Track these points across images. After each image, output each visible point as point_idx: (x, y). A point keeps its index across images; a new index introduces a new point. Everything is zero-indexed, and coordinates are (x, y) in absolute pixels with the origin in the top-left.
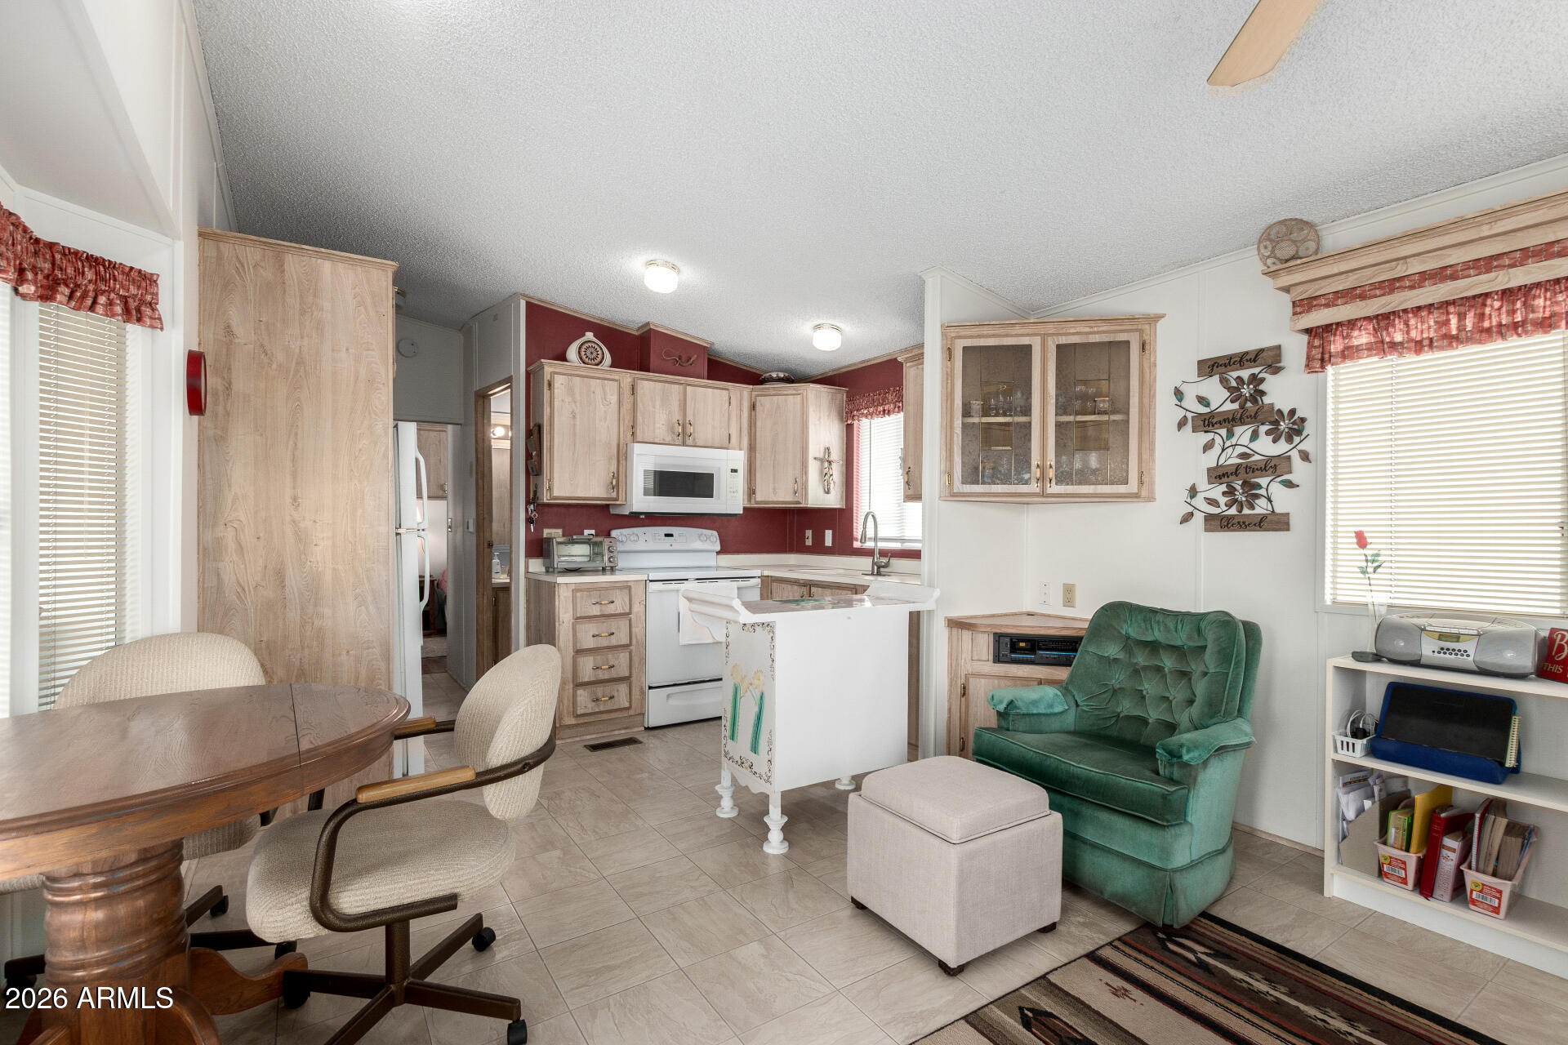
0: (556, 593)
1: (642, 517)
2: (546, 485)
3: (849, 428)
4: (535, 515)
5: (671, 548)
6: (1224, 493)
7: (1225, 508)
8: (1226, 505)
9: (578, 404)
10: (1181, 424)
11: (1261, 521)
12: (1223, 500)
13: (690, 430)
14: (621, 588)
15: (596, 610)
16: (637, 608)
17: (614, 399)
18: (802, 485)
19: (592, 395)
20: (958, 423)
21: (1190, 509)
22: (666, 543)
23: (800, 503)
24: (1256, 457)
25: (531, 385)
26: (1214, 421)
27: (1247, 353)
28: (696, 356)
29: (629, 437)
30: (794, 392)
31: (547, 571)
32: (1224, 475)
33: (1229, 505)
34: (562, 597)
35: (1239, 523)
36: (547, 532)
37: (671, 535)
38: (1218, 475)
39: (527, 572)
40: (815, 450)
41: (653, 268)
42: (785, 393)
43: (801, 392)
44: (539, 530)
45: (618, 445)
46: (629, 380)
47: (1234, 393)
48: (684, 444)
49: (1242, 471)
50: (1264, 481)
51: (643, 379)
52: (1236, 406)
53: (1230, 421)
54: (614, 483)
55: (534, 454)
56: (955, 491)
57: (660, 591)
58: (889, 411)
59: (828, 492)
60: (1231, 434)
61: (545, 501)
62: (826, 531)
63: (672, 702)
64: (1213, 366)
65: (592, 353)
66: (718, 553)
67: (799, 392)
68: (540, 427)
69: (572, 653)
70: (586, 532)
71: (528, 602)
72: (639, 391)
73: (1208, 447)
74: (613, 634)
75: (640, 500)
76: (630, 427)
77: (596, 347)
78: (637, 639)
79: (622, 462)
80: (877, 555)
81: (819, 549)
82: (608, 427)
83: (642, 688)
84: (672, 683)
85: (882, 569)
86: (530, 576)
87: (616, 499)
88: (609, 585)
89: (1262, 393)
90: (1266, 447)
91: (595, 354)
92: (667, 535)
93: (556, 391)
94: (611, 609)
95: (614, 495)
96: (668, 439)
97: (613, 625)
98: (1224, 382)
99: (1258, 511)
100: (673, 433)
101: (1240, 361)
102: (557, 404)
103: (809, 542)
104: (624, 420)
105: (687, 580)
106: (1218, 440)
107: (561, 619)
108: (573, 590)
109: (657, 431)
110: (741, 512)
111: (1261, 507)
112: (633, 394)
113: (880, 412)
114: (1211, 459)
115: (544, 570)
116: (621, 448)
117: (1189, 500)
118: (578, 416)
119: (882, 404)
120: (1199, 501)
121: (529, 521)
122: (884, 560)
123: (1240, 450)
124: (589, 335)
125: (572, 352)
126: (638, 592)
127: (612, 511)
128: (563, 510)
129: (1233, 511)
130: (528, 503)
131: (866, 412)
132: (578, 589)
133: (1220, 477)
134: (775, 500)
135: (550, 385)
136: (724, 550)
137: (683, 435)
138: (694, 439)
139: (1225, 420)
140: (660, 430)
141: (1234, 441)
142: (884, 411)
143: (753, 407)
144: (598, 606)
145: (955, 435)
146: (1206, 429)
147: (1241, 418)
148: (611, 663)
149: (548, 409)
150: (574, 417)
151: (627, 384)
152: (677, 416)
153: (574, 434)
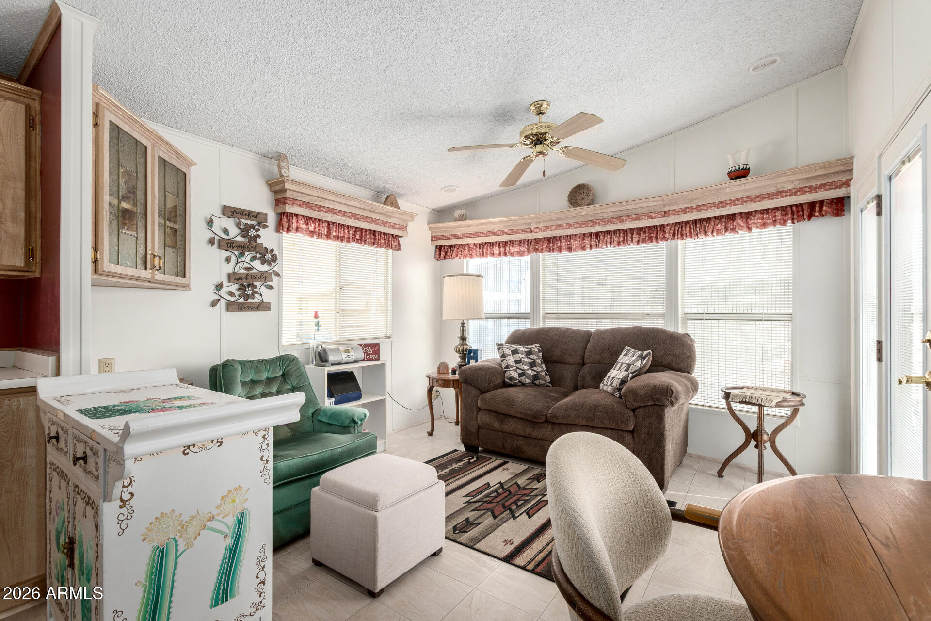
6: (238, 290)
7: (238, 298)
8: (240, 296)
10: (211, 242)
11: (259, 306)
12: (237, 293)
21: (217, 297)
24: (254, 271)
26: (234, 245)
27: (252, 212)
32: (239, 278)
33: (240, 297)
35: (248, 307)
38: (233, 277)
47: (245, 231)
49: (249, 277)
50: (258, 284)
52: (242, 239)
53: (242, 249)
60: (242, 254)
64: (234, 212)
73: (228, 260)
89: (259, 236)
90: (258, 266)
98: (238, 225)
99: (255, 300)
101: (249, 215)
106: (233, 258)
111: (257, 299)
114: (229, 268)
117: (215, 291)
120: (223, 292)
123: (246, 265)
129: (242, 300)
133: (237, 279)
139: (239, 246)
141: (243, 259)
146: (228, 249)
147: (248, 247)
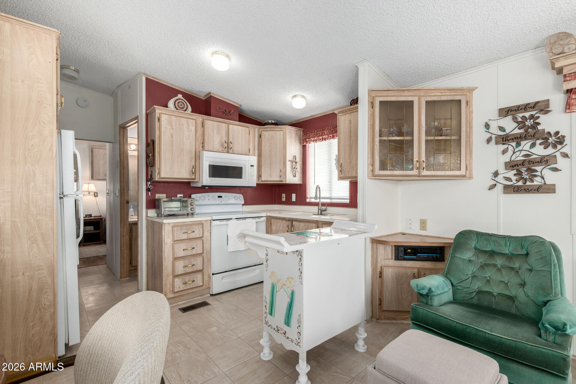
0: (163, 228)
1: (207, 188)
2: (157, 171)
3: (304, 148)
4: (151, 187)
5: (221, 203)
6: (515, 175)
7: (515, 182)
8: (516, 180)
9: (174, 130)
10: (489, 141)
11: (538, 188)
12: (514, 178)
13: (231, 146)
14: (198, 224)
15: (185, 237)
16: (206, 234)
17: (193, 129)
18: (283, 173)
19: (182, 126)
20: (377, 139)
21: (494, 183)
22: (219, 201)
23: (282, 181)
24: (534, 156)
25: (149, 120)
26: (509, 138)
27: (529, 104)
28: (233, 110)
29: (201, 148)
30: (280, 130)
31: (158, 216)
32: (515, 165)
33: (518, 181)
34: (166, 231)
35: (525, 189)
36: (157, 196)
37: (221, 197)
38: (511, 165)
39: (147, 216)
40: (289, 157)
41: (216, 56)
42: (275, 130)
43: (283, 129)
44: (153, 194)
45: (195, 152)
46: (201, 120)
47: (521, 124)
48: (228, 152)
49: (527, 163)
50: (539, 168)
51: (208, 120)
52: (522, 131)
53: (518, 139)
54: (193, 171)
55: (150, 155)
56: (376, 174)
57: (218, 225)
58: (325, 139)
59: (295, 176)
60: (518, 144)
61: (157, 179)
62: (293, 194)
63: (224, 280)
64: (508, 111)
65: (181, 105)
66: (243, 205)
67: (282, 129)
68: (153, 142)
69: (172, 260)
70: (179, 196)
71: (147, 231)
72: (206, 126)
73: (504, 152)
74: (194, 248)
75: (206, 180)
76: (202, 143)
77: (184, 102)
78: (206, 250)
79: (197, 161)
80: (320, 205)
81: (289, 202)
82: (190, 143)
83: (209, 275)
84: (224, 271)
85: (322, 212)
86: (148, 218)
87: (195, 179)
88: (191, 223)
89: (539, 124)
90: (539, 151)
91: (183, 106)
92: (219, 197)
93: (162, 123)
94: (193, 235)
95: (193, 177)
96: (220, 150)
97: (194, 244)
98: (515, 119)
99: (535, 183)
100: (223, 146)
101: (525, 108)
102: (163, 129)
103: (284, 199)
104: (198, 140)
105: (231, 219)
106: (510, 148)
107: (166, 242)
108: (172, 226)
109: (215, 146)
110: (256, 186)
111: (537, 181)
112: (203, 127)
113: (320, 139)
114: (507, 158)
115: (156, 215)
116: (197, 153)
117: (493, 178)
118: (174, 136)
119: (321, 136)
120: (500, 179)
121: (148, 190)
122: (324, 208)
123: (523, 153)
124: (180, 96)
125: (171, 103)
126: (207, 226)
127: (192, 185)
128: (166, 185)
129: (520, 183)
130: (147, 181)
131: (313, 139)
132: (174, 226)
133: (513, 166)
134: (271, 180)
135: (159, 119)
136: (245, 204)
137: (228, 148)
138: (233, 151)
139: (515, 138)
140: (217, 146)
141: (520, 148)
142: (323, 139)
143: (260, 136)
144: (186, 234)
145: (376, 146)
146: (504, 143)
147: (525, 137)
148: (193, 264)
149: (158, 132)
150: (172, 137)
151: (200, 121)
152: (225, 139)
153: (172, 145)
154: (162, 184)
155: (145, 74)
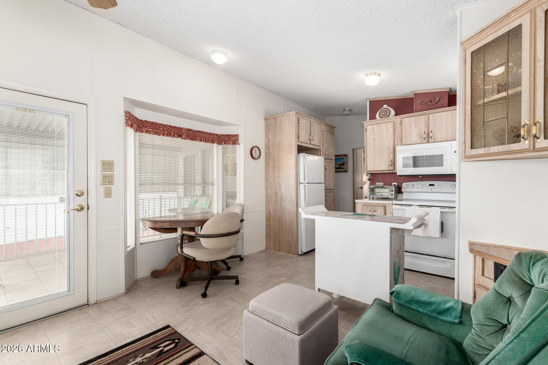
1: (420, 177)
2: (366, 167)
9: (376, 135)
13: (431, 135)
14: (380, 206)
15: (370, 213)
17: (391, 129)
19: (381, 130)
22: (429, 189)
28: (438, 98)
29: (400, 144)
34: (358, 207)
37: (433, 185)
41: (369, 77)
44: (374, 183)
46: (399, 119)
48: (428, 142)
51: (405, 118)
54: (391, 164)
57: (398, 209)
65: (385, 113)
70: (393, 184)
72: (403, 123)
76: (400, 139)
77: (383, 111)
79: (396, 155)
82: (389, 141)
88: (376, 204)
91: (386, 113)
92: (430, 185)
93: (368, 132)
95: (392, 169)
96: (419, 141)
100: (422, 138)
102: (368, 137)
104: (397, 137)
105: (412, 205)
108: (362, 205)
109: (413, 139)
112: (401, 125)
116: (395, 148)
118: (376, 139)
121: (369, 180)
124: (385, 106)
125: (377, 116)
126: (389, 209)
128: (383, 175)
135: (366, 130)
137: (428, 138)
138: (434, 139)
140: (415, 138)
149: (366, 139)
150: (375, 140)
151: (399, 122)
152: (424, 129)
153: (375, 147)
154: (380, 175)
155: (367, 99)
